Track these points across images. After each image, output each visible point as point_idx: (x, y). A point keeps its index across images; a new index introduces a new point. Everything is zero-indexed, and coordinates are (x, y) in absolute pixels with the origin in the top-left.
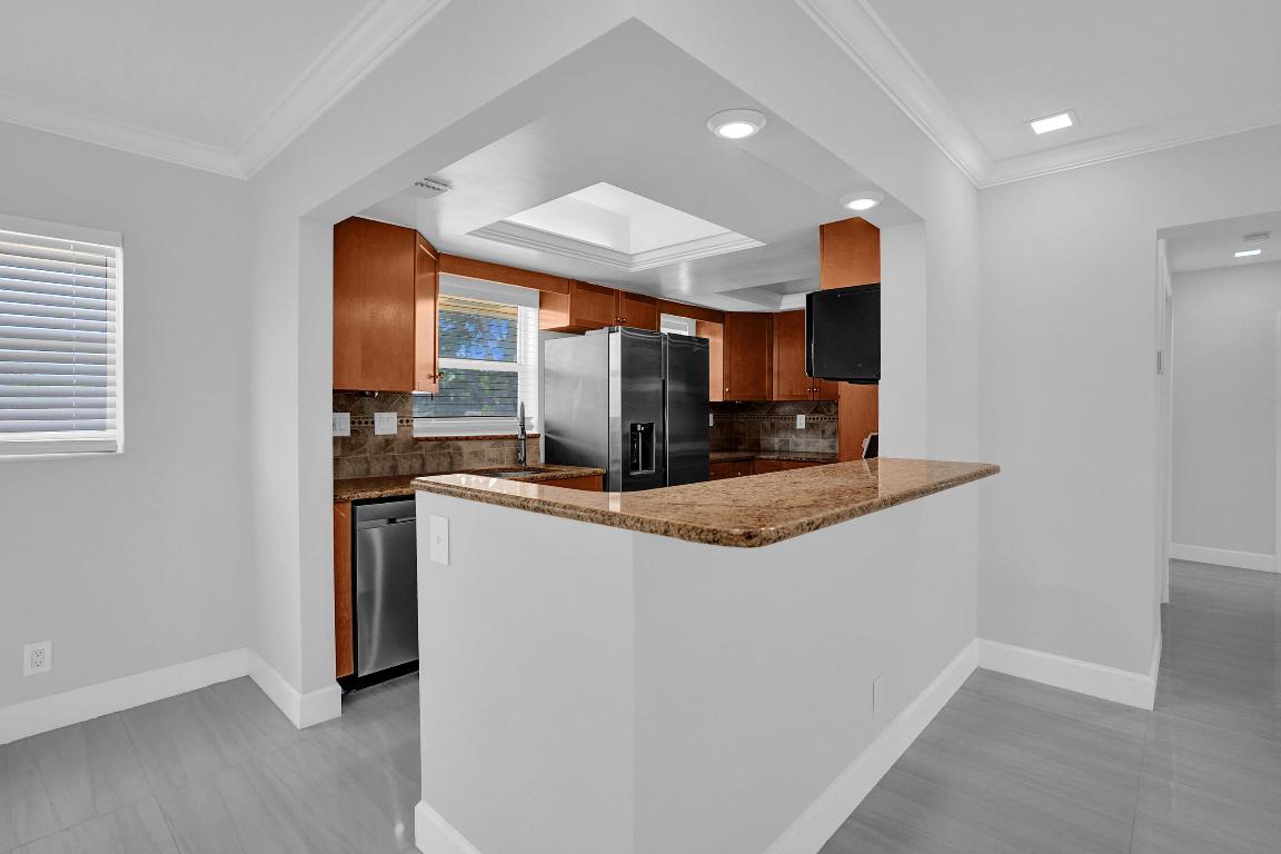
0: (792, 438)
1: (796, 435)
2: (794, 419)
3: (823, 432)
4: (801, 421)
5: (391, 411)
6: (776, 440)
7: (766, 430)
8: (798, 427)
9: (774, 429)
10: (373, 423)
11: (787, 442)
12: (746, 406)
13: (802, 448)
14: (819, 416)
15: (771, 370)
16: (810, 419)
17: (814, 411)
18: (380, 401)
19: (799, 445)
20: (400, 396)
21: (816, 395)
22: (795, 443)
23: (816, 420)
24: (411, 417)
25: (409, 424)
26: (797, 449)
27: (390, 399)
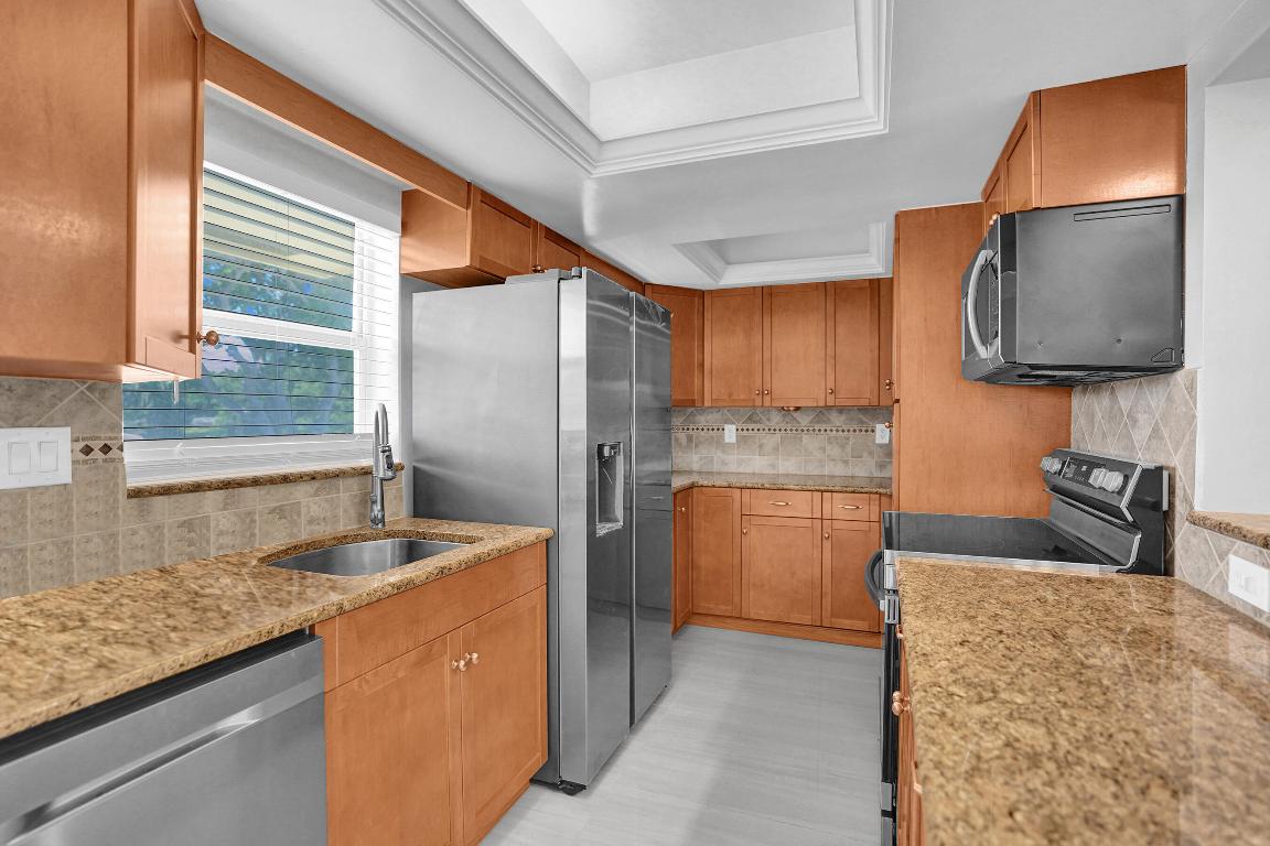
0: (718, 455)
1: (723, 452)
2: (721, 429)
3: (761, 446)
4: (730, 433)
5: (51, 423)
6: (695, 458)
7: (680, 445)
8: (727, 440)
9: (692, 443)
11: (712, 461)
13: (732, 468)
14: (756, 426)
15: (702, 365)
16: (742, 430)
17: (750, 419)
18: (9, 398)
19: (726, 464)
20: (83, 388)
21: (767, 398)
22: (724, 463)
23: (750, 431)
24: (115, 438)
25: (110, 455)
26: (725, 469)
27: (48, 394)
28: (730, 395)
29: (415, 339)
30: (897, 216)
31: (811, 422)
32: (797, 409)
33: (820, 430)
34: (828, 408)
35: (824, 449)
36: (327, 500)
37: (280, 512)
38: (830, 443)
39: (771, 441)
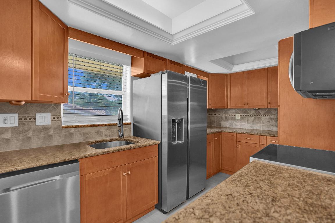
0: (234, 123)
1: (236, 122)
2: (235, 115)
3: (248, 120)
4: (238, 116)
5: (47, 112)
6: (227, 123)
7: (223, 119)
8: (237, 118)
9: (226, 119)
10: (35, 119)
11: (232, 124)
12: (215, 110)
13: (239, 127)
14: (246, 114)
15: (227, 96)
16: (242, 115)
17: (244, 112)
18: (39, 107)
19: (237, 126)
20: (53, 105)
21: (247, 106)
22: (236, 125)
23: (244, 116)
24: (60, 116)
25: (59, 119)
26: (236, 127)
27: (46, 107)
28: (236, 105)
29: (134, 92)
30: (279, 42)
31: (265, 113)
32: (259, 109)
33: (268, 116)
34: (271, 109)
35: (269, 122)
36: (110, 131)
37: (97, 133)
38: (272, 120)
39: (251, 119)
